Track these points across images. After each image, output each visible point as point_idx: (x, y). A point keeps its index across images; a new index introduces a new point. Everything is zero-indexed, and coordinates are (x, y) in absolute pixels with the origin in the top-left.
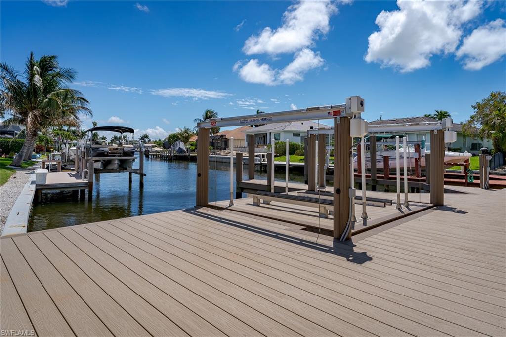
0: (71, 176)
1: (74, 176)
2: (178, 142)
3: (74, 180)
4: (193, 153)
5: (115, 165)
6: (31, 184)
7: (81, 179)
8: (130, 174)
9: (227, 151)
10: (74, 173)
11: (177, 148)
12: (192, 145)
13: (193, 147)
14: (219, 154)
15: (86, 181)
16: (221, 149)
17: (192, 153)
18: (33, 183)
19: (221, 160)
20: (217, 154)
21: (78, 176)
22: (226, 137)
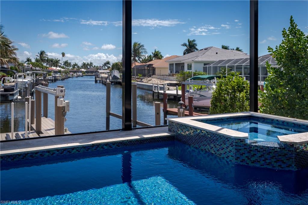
16: (148, 76)
22: (154, 66)
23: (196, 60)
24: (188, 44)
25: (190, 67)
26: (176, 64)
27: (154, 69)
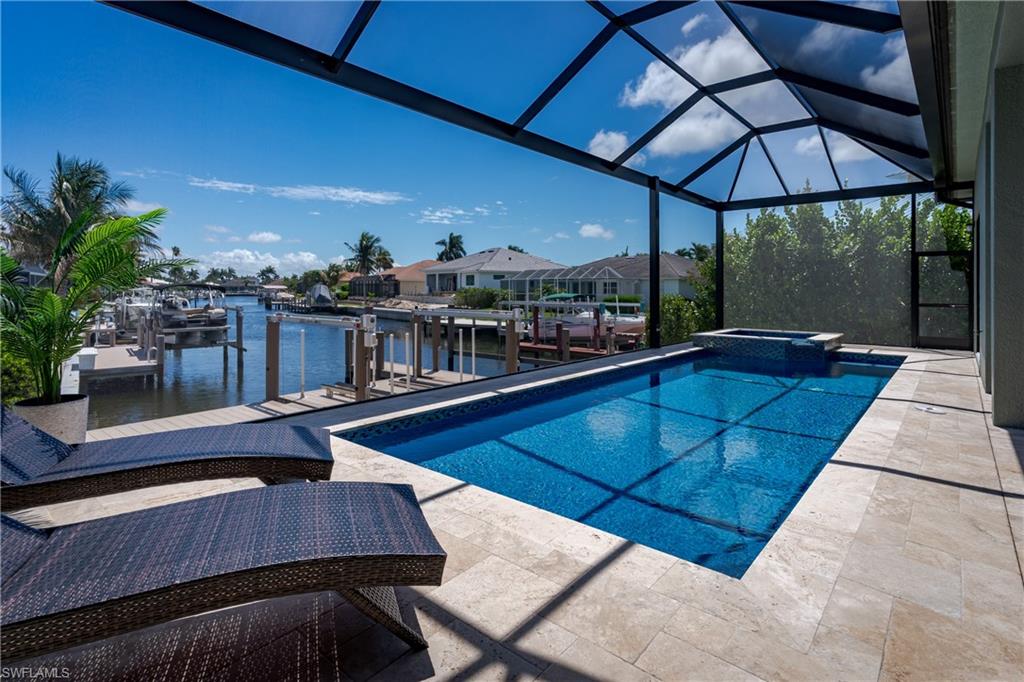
0: (131, 355)
1: (136, 354)
2: (318, 286)
3: (135, 362)
4: (343, 303)
5: (198, 338)
6: (72, 370)
7: (146, 359)
8: (226, 348)
9: (395, 301)
10: (136, 348)
11: (317, 296)
12: (343, 289)
13: (346, 293)
14: (383, 306)
15: (153, 363)
16: (389, 297)
17: (340, 303)
18: (75, 367)
19: (384, 315)
20: (380, 306)
21: (141, 355)
22: (397, 278)
23: (482, 269)
24: (448, 240)
25: (470, 279)
26: (440, 275)
27: (397, 284)
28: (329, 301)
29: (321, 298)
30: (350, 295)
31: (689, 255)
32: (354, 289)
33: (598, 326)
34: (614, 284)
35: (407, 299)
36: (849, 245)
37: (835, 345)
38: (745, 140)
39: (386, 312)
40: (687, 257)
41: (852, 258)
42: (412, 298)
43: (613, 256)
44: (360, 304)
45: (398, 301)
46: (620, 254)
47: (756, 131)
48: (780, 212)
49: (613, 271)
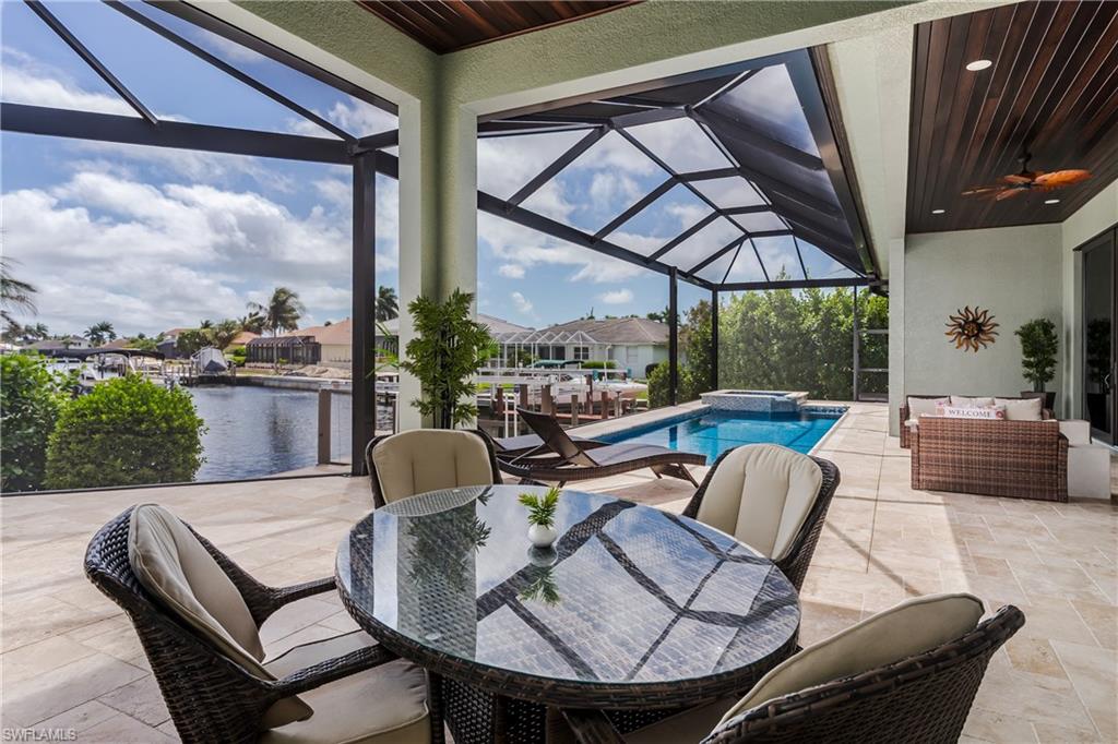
2: (205, 350)
4: (242, 372)
9: (318, 368)
12: (237, 353)
13: (242, 358)
14: (302, 375)
16: (306, 363)
17: (238, 371)
20: (297, 374)
22: (312, 340)
27: (316, 347)
28: (224, 369)
29: (214, 366)
30: (246, 361)
31: (660, 319)
32: (253, 354)
33: (591, 392)
34: (586, 350)
35: (333, 367)
36: (811, 321)
37: (802, 401)
38: (740, 242)
39: (309, 382)
40: (658, 321)
41: (814, 331)
42: (340, 364)
43: (578, 319)
44: (267, 373)
45: (323, 368)
46: (586, 317)
47: (749, 235)
48: (760, 293)
49: (587, 336)
